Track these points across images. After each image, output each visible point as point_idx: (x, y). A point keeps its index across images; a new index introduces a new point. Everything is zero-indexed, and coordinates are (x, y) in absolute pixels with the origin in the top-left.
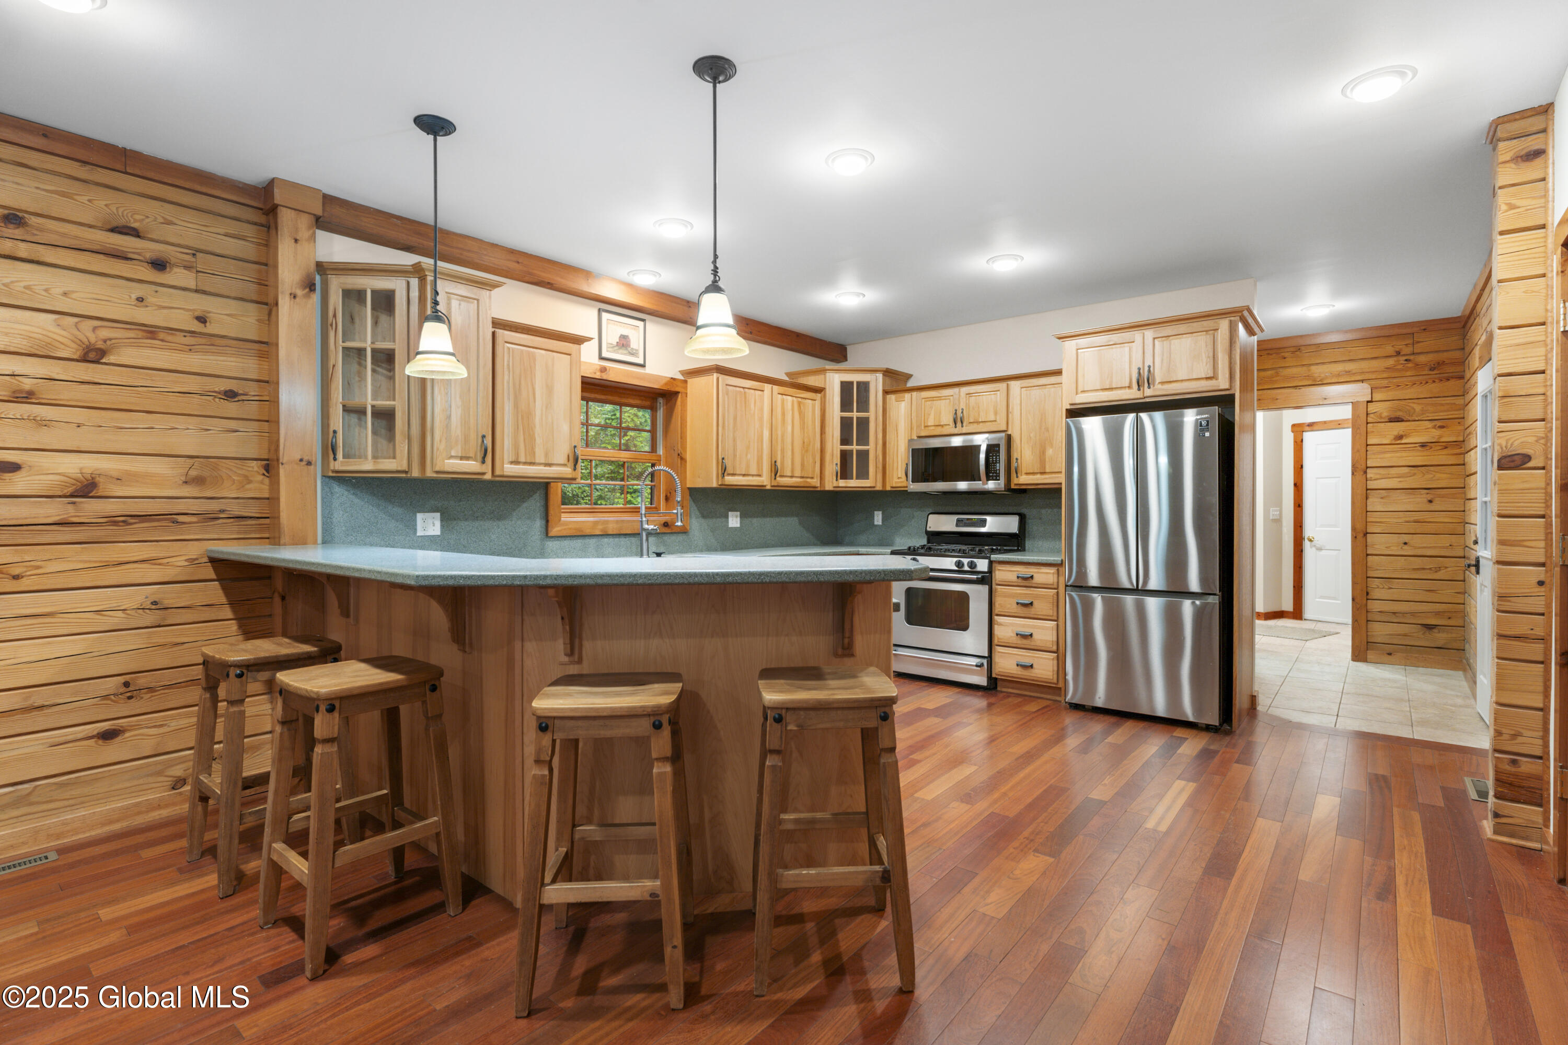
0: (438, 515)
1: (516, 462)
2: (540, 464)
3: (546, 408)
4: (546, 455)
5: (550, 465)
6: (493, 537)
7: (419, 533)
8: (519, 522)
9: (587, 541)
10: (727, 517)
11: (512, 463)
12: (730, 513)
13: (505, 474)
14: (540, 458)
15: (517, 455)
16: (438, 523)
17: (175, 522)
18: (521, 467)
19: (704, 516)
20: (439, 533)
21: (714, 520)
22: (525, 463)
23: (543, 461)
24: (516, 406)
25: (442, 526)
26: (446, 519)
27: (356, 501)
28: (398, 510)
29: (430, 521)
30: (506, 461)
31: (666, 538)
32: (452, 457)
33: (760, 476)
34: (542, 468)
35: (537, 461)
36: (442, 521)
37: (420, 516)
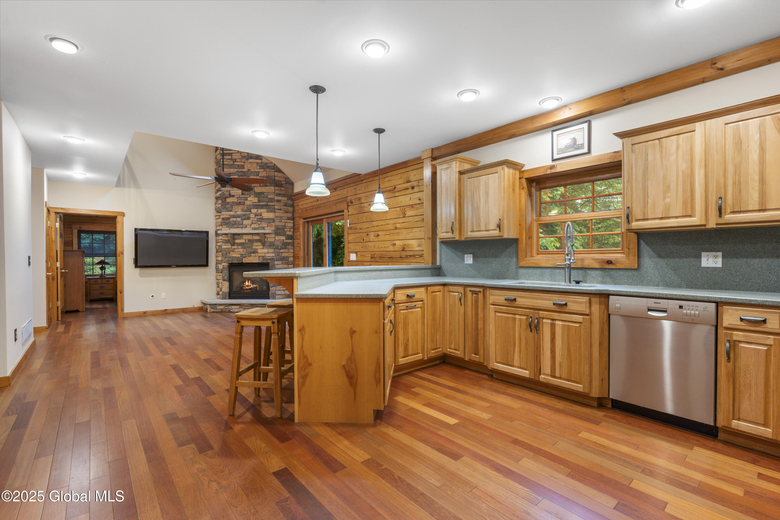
0: (472, 255)
1: (473, 231)
2: (483, 231)
3: (486, 203)
4: (486, 225)
5: (488, 230)
6: (493, 265)
7: (466, 263)
8: (505, 259)
9: (544, 270)
10: (700, 257)
11: (471, 231)
12: (703, 254)
13: (468, 237)
14: (483, 228)
15: (473, 228)
16: (472, 259)
17: (415, 257)
18: (475, 233)
19: (660, 256)
20: (472, 263)
21: (677, 260)
22: (477, 231)
23: (484, 229)
24: (472, 205)
25: (473, 260)
26: (475, 258)
27: (448, 250)
28: (459, 253)
29: (469, 258)
30: (469, 231)
31: (612, 272)
32: (443, 233)
33: (690, 216)
34: (484, 232)
35: (481, 229)
36: (473, 258)
37: (466, 256)
